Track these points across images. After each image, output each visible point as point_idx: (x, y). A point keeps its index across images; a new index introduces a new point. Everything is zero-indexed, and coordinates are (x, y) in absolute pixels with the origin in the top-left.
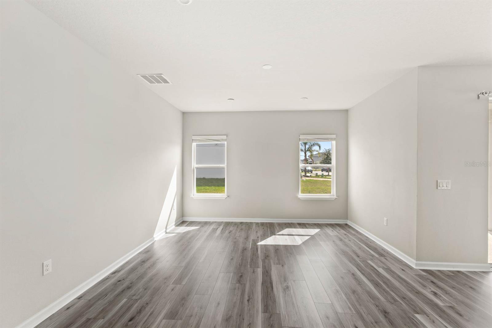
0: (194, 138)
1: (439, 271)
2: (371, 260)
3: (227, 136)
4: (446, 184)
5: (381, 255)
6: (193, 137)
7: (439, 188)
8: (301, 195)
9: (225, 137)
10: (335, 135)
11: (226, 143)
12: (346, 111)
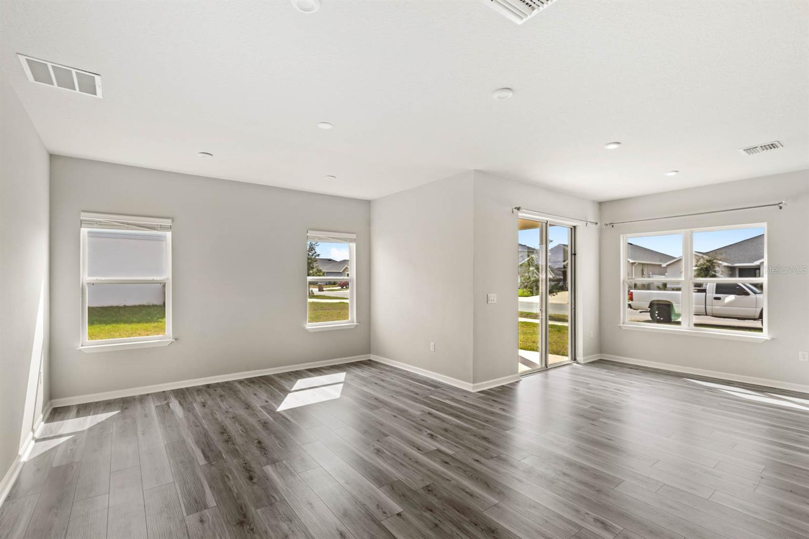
0: (84, 216)
1: (490, 389)
2: (431, 394)
3: (173, 221)
4: (493, 297)
5: (436, 387)
6: (82, 214)
7: (489, 302)
8: (310, 326)
9: (168, 222)
10: (355, 235)
11: (169, 234)
12: (368, 203)
